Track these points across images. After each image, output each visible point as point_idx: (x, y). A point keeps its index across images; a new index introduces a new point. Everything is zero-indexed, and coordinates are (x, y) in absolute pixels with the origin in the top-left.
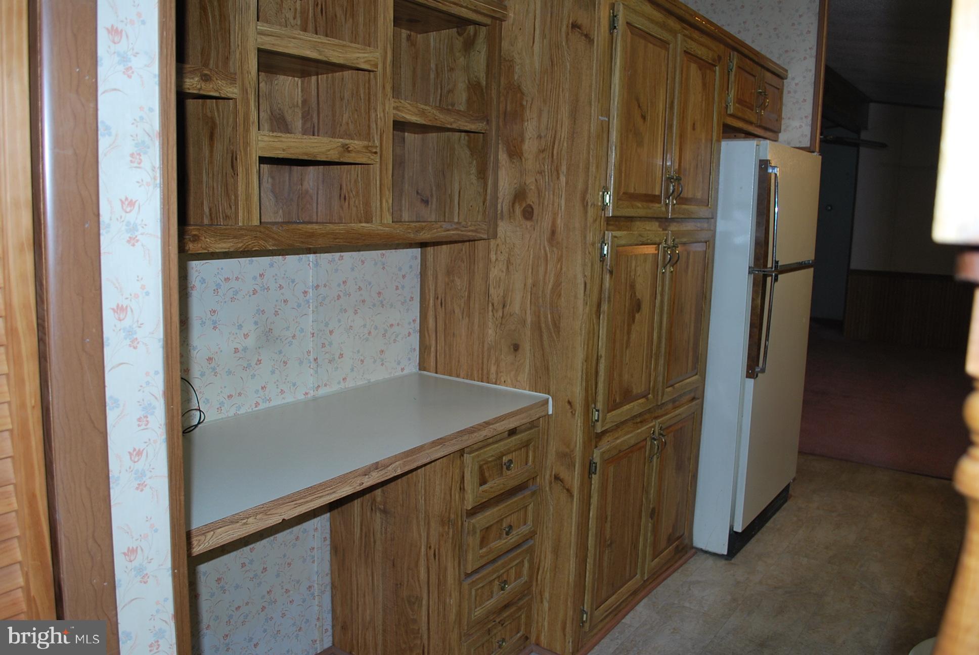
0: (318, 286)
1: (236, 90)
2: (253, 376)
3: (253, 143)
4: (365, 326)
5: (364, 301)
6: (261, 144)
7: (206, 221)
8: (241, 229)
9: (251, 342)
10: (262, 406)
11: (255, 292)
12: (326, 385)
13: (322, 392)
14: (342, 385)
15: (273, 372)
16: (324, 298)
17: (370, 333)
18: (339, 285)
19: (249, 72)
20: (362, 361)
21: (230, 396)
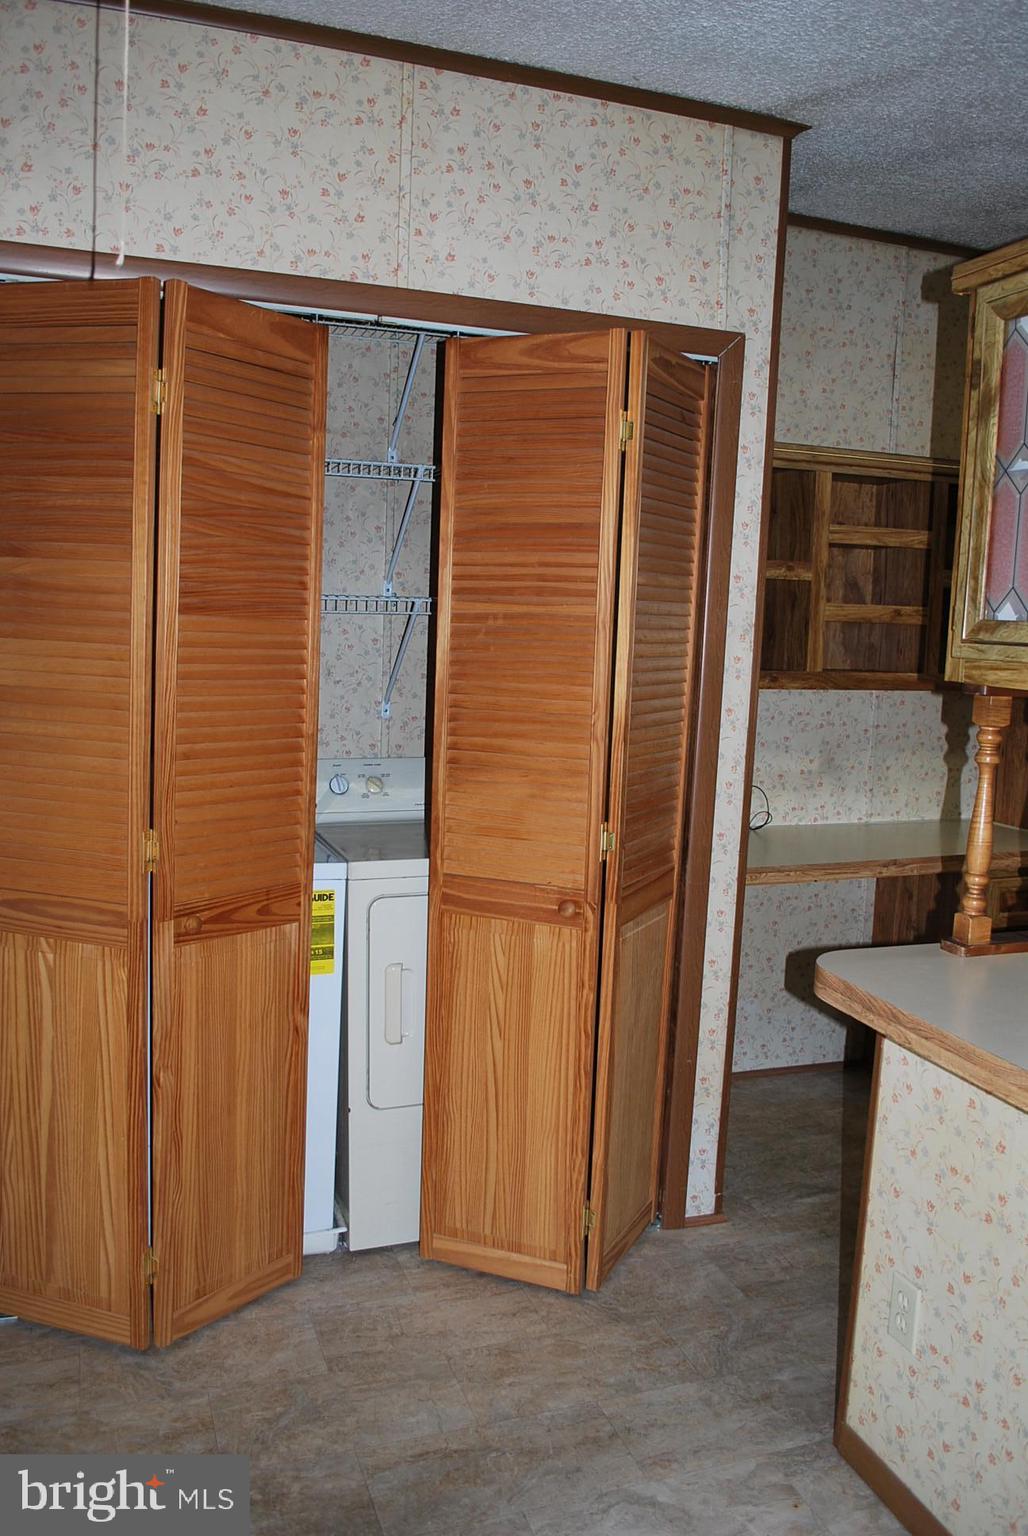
0: (878, 726)
1: (810, 575)
2: (815, 795)
3: (821, 613)
4: (922, 767)
5: (922, 744)
6: (827, 613)
7: (785, 667)
8: (808, 674)
9: (815, 766)
10: (819, 822)
11: (822, 726)
12: (879, 815)
13: (874, 820)
14: (895, 818)
15: (832, 795)
16: (884, 737)
17: (927, 774)
18: (898, 727)
19: (821, 561)
20: (917, 799)
21: (794, 809)
